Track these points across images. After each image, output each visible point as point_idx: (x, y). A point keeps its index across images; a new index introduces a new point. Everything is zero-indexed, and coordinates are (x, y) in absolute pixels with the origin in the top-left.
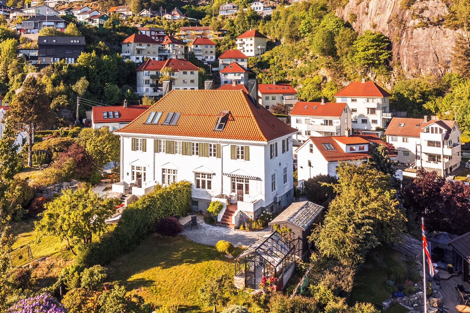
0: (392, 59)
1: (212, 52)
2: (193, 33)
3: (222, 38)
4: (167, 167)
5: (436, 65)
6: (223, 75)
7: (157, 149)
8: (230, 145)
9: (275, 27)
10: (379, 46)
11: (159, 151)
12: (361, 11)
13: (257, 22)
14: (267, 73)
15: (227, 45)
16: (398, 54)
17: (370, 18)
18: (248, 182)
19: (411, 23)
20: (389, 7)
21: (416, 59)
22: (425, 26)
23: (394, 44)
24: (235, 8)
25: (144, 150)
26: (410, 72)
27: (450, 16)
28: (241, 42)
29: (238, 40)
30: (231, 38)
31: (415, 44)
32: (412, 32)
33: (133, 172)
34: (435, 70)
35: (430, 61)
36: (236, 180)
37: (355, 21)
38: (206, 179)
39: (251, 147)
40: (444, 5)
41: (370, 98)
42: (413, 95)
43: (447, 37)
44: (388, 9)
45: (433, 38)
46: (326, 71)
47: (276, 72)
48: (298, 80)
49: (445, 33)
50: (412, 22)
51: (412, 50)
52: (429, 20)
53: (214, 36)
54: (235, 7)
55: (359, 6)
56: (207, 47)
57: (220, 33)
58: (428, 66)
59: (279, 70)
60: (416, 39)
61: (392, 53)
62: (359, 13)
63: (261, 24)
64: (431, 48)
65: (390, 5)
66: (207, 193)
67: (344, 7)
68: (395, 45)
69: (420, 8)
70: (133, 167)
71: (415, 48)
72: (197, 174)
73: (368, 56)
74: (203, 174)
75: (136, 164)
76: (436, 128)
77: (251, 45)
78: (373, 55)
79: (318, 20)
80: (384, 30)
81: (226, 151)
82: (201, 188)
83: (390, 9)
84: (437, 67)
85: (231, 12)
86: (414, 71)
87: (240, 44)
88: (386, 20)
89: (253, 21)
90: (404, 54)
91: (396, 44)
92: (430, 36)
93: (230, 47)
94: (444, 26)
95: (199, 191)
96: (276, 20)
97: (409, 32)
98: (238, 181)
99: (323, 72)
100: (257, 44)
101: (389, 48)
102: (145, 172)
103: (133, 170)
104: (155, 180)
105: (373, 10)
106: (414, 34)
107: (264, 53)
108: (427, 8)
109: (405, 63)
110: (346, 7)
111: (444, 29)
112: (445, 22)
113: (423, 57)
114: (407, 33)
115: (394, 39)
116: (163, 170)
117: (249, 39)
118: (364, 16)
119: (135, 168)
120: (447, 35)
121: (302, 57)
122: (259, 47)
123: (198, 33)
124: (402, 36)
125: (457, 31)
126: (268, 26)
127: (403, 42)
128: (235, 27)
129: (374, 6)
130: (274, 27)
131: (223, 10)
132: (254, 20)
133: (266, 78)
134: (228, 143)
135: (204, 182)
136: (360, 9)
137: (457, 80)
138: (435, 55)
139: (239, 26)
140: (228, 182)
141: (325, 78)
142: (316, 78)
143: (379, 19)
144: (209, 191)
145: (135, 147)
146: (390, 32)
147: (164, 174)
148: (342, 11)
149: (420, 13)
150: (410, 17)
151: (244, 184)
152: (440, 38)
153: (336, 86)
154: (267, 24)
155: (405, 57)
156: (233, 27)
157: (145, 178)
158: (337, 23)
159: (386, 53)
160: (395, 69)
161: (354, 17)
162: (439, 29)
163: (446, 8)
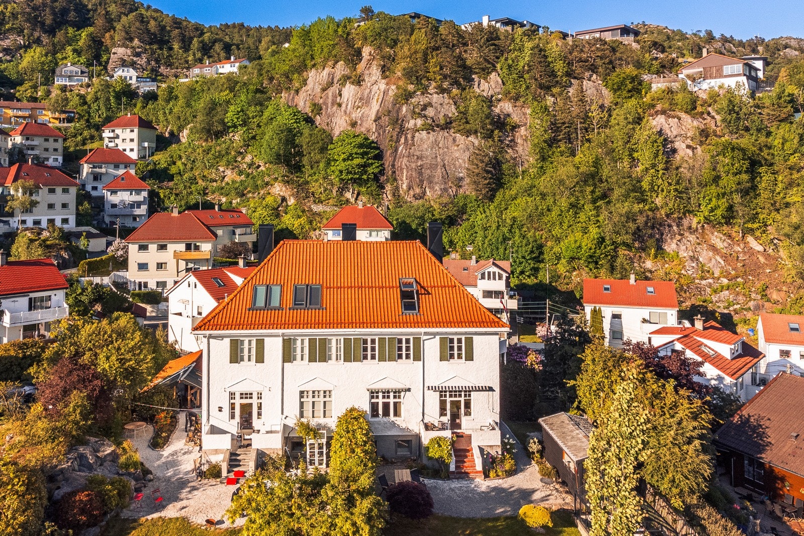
0: (384, 174)
1: (56, 150)
2: (10, 112)
3: (69, 125)
4: (310, 387)
5: (445, 183)
6: (109, 193)
7: (288, 356)
8: (438, 337)
9: (167, 112)
10: (366, 153)
11: (292, 359)
12: (330, 101)
13: (131, 101)
14: (172, 189)
15: (79, 138)
16: (393, 166)
17: (345, 112)
18: (470, 395)
19: (411, 124)
20: (376, 98)
21: (420, 173)
22: (430, 128)
23: (387, 151)
24: (86, 75)
25: (260, 359)
26: (412, 192)
27: (460, 117)
28: (111, 135)
29: (107, 131)
30: (86, 127)
31: (418, 153)
32: (413, 137)
33: (233, 404)
34: (445, 190)
35: (439, 177)
36: (448, 396)
37: (319, 114)
38: (392, 400)
39: (475, 338)
40: (451, 101)
41: (374, 231)
42: (423, 225)
43: (458, 146)
44: (375, 101)
45: (440, 145)
46: (284, 189)
47: (185, 186)
48: (234, 201)
49: (454, 140)
50: (412, 122)
51: (414, 162)
52: (434, 121)
53: (52, 120)
54: (85, 72)
55: (326, 92)
56: (47, 140)
57: (63, 116)
58: (436, 183)
59: (191, 183)
60: (419, 146)
61: (383, 164)
62: (325, 103)
63: (139, 105)
64: (439, 160)
65: (376, 95)
66: (393, 423)
67: (297, 92)
68: (388, 154)
69: (422, 103)
70: (232, 395)
71: (418, 158)
72: (373, 394)
73: (353, 168)
74: (386, 393)
75: (238, 389)
76: (494, 273)
77: (132, 140)
78: (359, 166)
79: (258, 108)
80: (368, 131)
81: (432, 347)
82: (381, 416)
83: (377, 101)
84: (447, 186)
85: (78, 80)
86: (418, 191)
87: (109, 138)
88: (373, 117)
89: (124, 99)
90: (404, 166)
91: (389, 152)
92: (436, 143)
93: (86, 141)
94: (452, 130)
95: (379, 423)
96: (168, 101)
97: (409, 136)
98: (451, 396)
99: (278, 189)
100: (141, 140)
101: (379, 157)
102: (260, 401)
103: (232, 401)
104: (285, 414)
105: (350, 100)
106: (416, 139)
107: (153, 154)
108: (430, 104)
109: (404, 179)
110: (301, 93)
111: (453, 135)
112: (454, 124)
113: (428, 171)
114: (406, 138)
115: (385, 145)
116: (302, 392)
117: (128, 130)
118: (335, 108)
119: (238, 396)
120: (457, 143)
121: (233, 164)
122: (146, 144)
123: (20, 113)
124: (398, 141)
125: (470, 138)
126: (154, 109)
127: (400, 149)
128: (89, 107)
129: (351, 95)
130: (165, 113)
131: (61, 76)
132: (127, 98)
133: (172, 198)
134: (435, 335)
135: (386, 406)
136: (327, 97)
137: (475, 203)
138: (444, 169)
139: (99, 107)
140: (433, 400)
141: (284, 199)
142: (269, 199)
143: (360, 115)
144: (398, 421)
145: (236, 357)
146: (379, 134)
147: (302, 400)
148: (293, 98)
149: (422, 111)
150: (409, 116)
151: (462, 399)
152: (450, 147)
153: (304, 211)
154: (149, 106)
155: (405, 171)
156: (86, 107)
157: (259, 414)
158: (295, 115)
159: (377, 165)
160: (388, 187)
161: (318, 109)
162: (447, 134)
163: (453, 106)
